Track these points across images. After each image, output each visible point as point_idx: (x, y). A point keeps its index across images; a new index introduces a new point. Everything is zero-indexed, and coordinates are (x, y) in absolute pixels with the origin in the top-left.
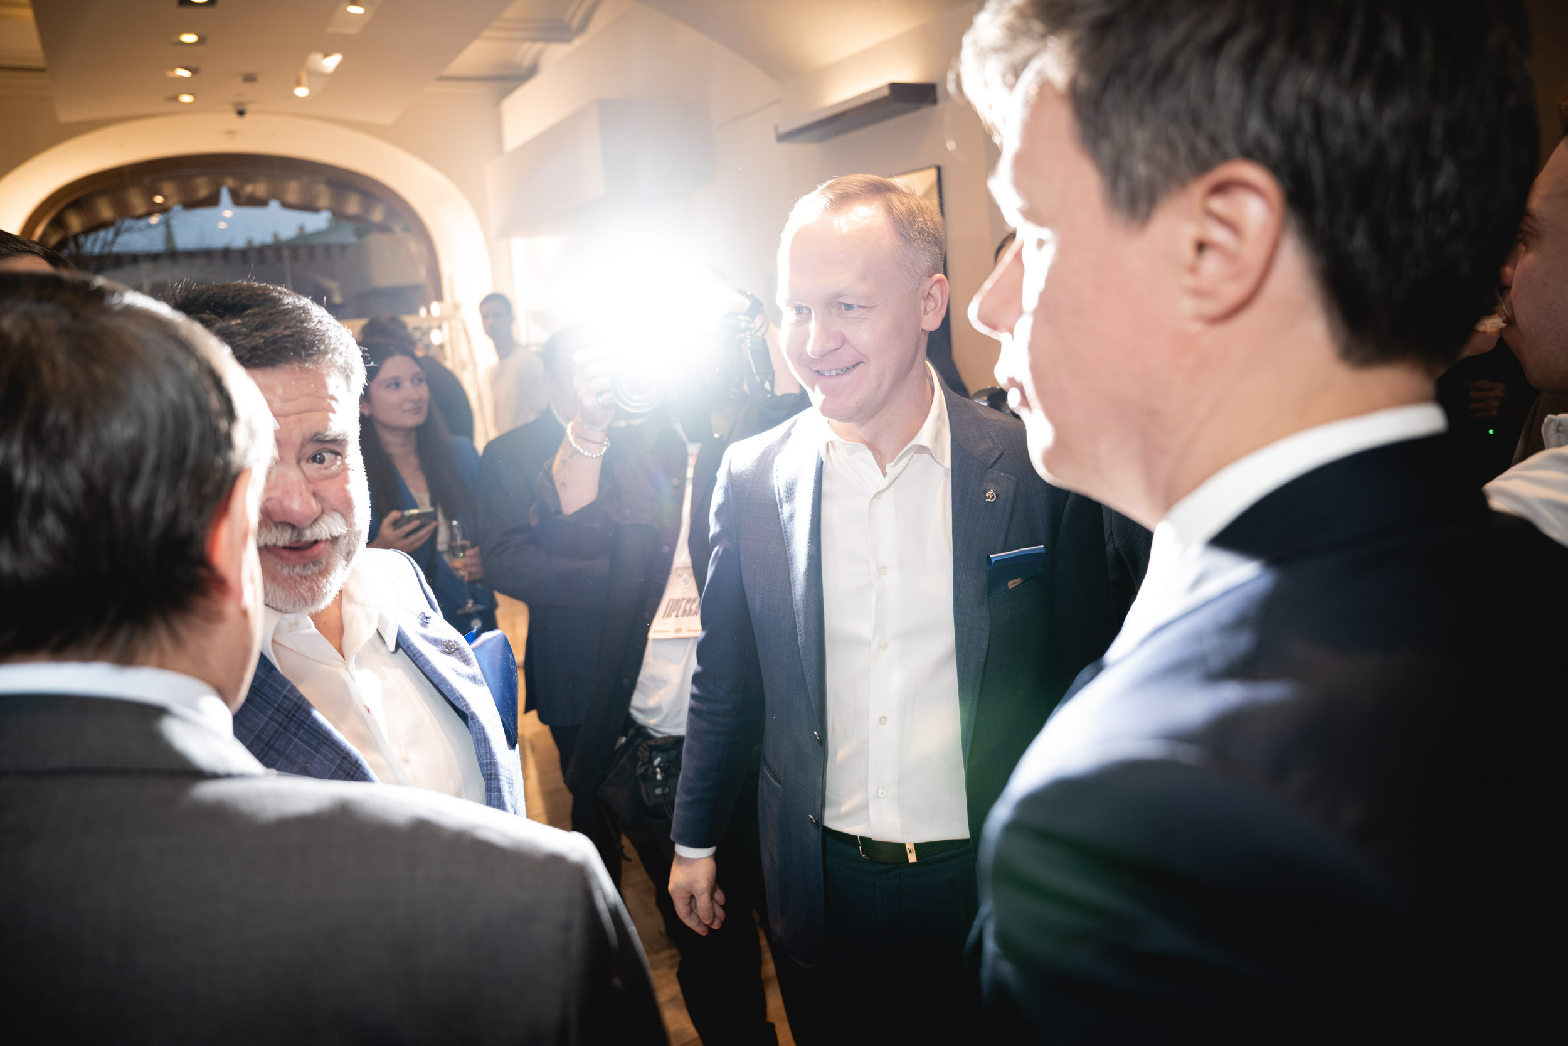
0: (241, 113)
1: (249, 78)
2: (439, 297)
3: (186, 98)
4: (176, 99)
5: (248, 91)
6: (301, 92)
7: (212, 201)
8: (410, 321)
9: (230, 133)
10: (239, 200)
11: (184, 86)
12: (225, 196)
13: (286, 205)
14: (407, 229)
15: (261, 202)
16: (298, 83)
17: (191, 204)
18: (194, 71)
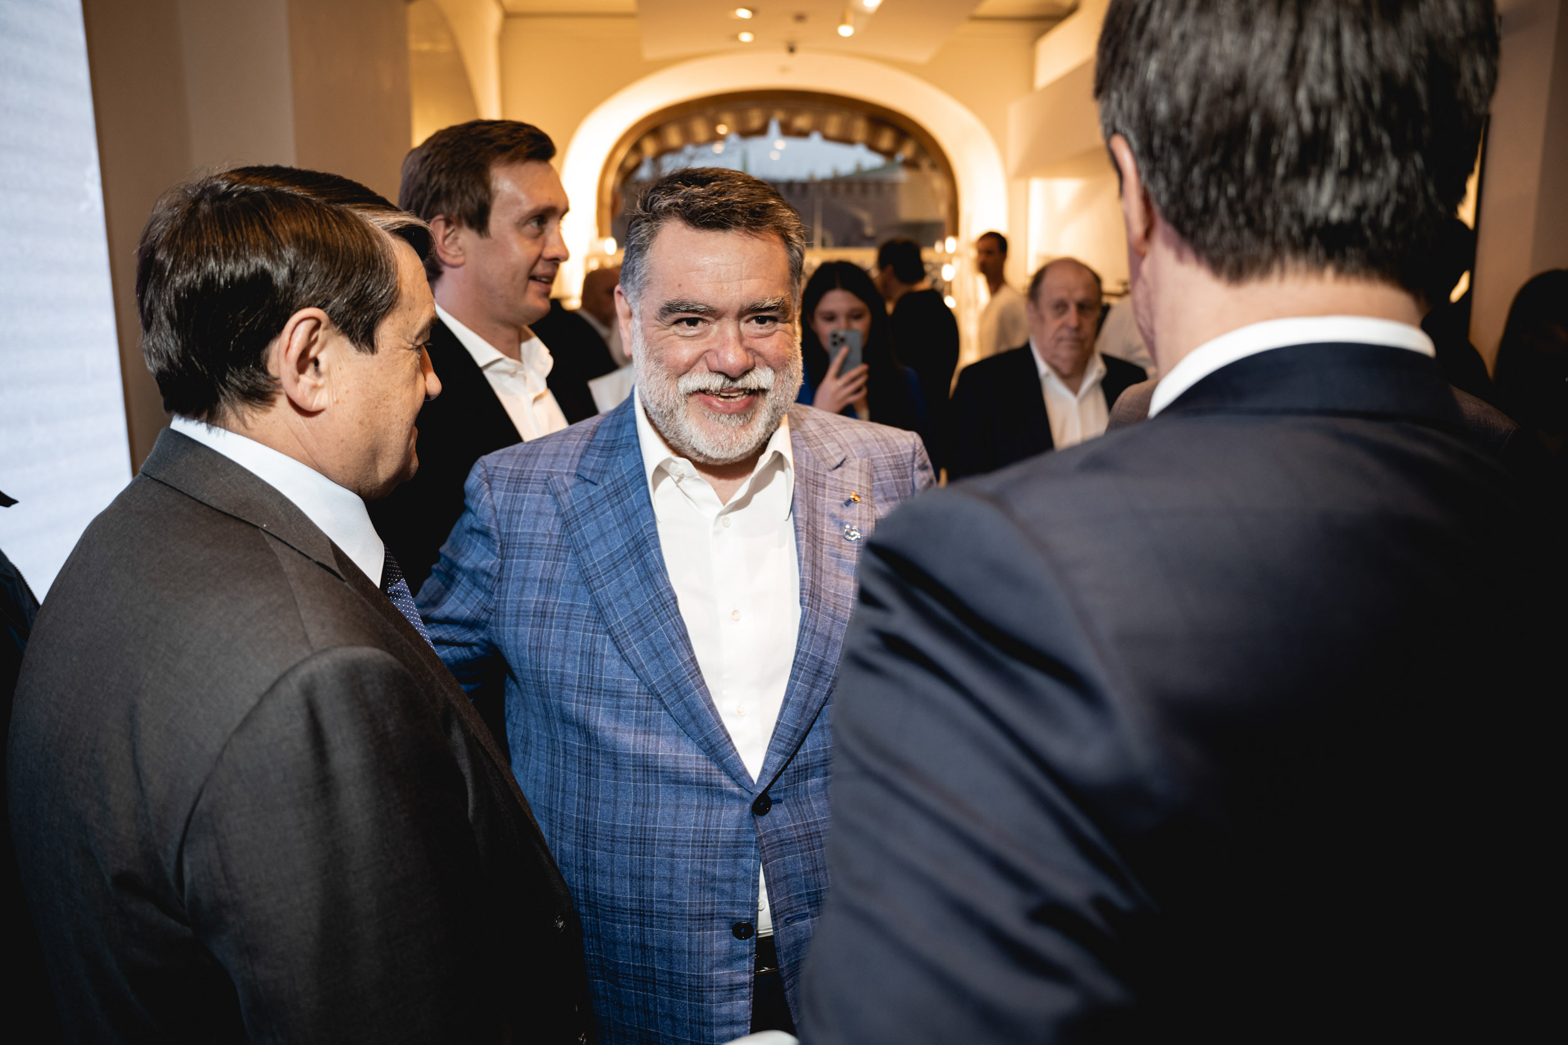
0: (791, 50)
1: (800, 18)
2: (955, 233)
3: (746, 37)
4: (735, 37)
5: (799, 30)
6: (846, 31)
7: (762, 131)
8: (927, 255)
9: (784, 70)
10: (787, 130)
11: (744, 25)
12: (774, 128)
13: (827, 138)
14: (934, 166)
15: (803, 134)
16: (843, 21)
17: (746, 133)
18: (754, 11)
